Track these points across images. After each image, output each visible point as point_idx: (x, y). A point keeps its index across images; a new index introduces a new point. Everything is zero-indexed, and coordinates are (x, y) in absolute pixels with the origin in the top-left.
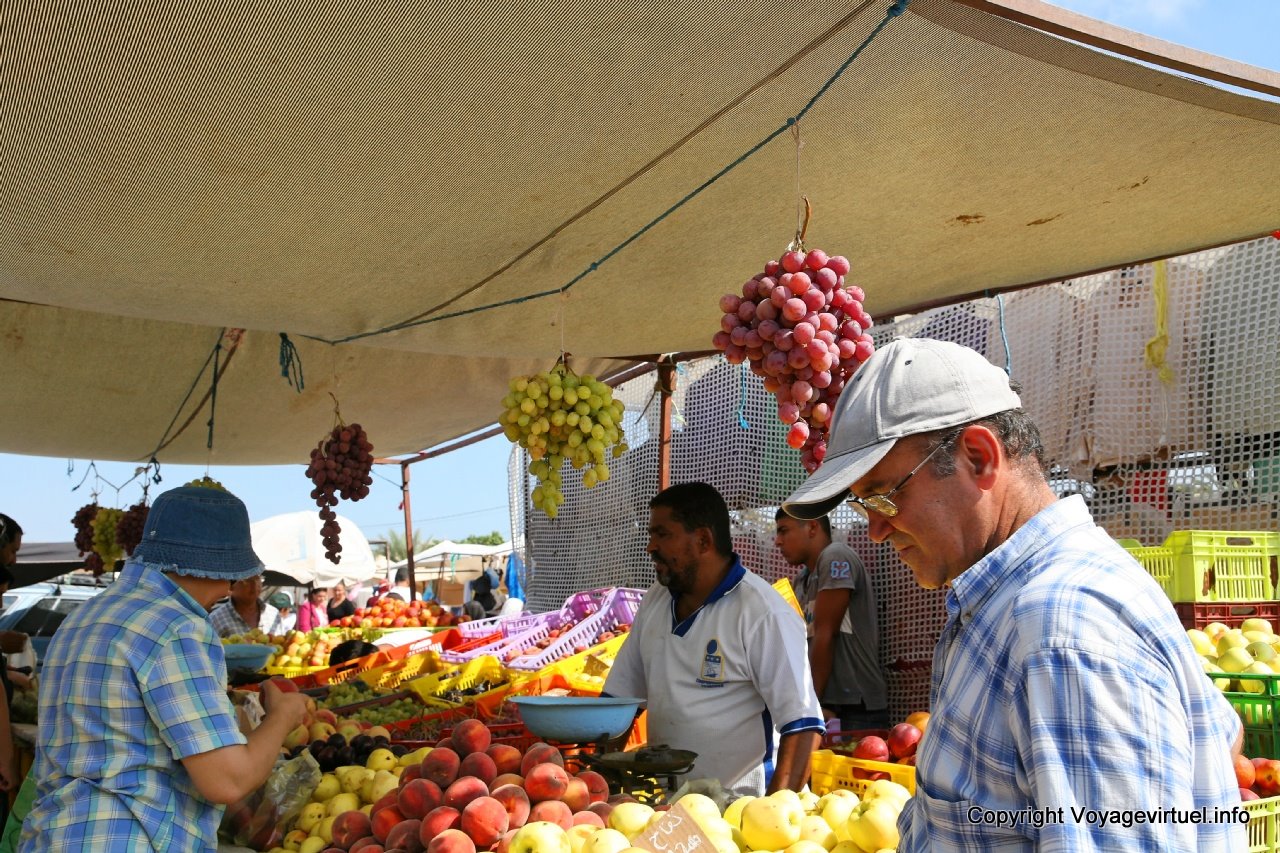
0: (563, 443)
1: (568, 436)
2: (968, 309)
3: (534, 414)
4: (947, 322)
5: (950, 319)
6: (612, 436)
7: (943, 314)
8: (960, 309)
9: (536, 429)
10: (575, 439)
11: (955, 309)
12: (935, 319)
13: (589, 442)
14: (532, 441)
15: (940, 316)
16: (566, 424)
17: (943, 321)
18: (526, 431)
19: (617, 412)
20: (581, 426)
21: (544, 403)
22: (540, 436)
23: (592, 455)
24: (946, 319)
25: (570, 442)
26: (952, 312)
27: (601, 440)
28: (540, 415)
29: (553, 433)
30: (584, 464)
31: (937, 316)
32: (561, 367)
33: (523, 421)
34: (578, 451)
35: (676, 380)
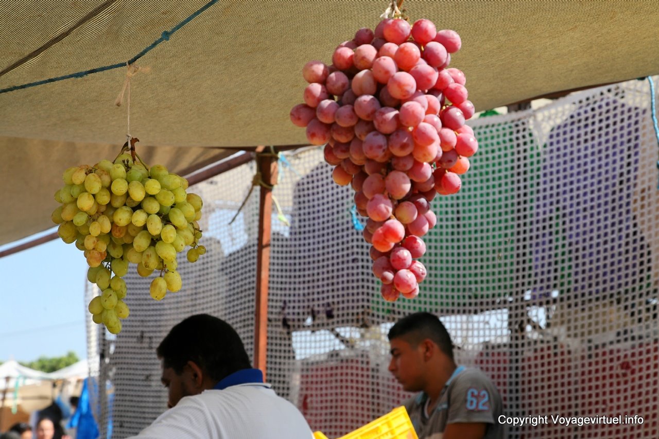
0: (127, 246)
1: (133, 238)
2: (617, 94)
3: (93, 212)
4: (593, 109)
5: (596, 106)
6: (186, 237)
7: (588, 99)
8: (606, 94)
9: (95, 230)
10: (141, 242)
11: (602, 94)
12: (578, 105)
13: (157, 245)
14: (89, 243)
15: (585, 102)
16: (130, 224)
17: (589, 108)
18: (84, 232)
19: (193, 210)
20: (149, 227)
21: (105, 199)
22: (100, 237)
23: (161, 261)
24: (591, 106)
25: (135, 245)
26: (598, 98)
27: (172, 244)
28: (99, 213)
29: (116, 234)
30: (152, 271)
31: (580, 102)
32: (127, 155)
33: (80, 220)
34: (145, 256)
35: (278, 173)
